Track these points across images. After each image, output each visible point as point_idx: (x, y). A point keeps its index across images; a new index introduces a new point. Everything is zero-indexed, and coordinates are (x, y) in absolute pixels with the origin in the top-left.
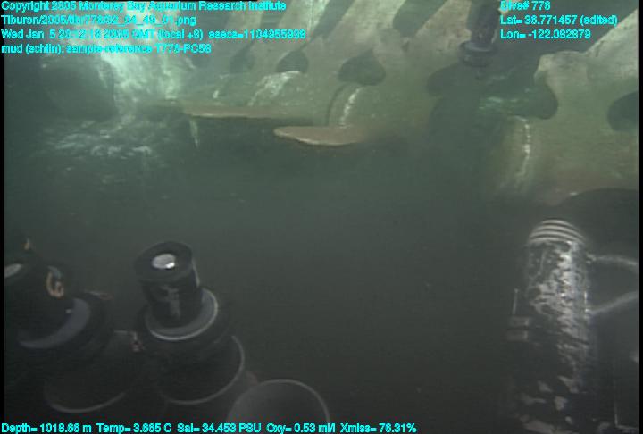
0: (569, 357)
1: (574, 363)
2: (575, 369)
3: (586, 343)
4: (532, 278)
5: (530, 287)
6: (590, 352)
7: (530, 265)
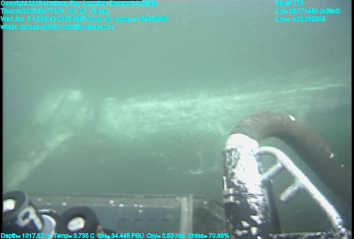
0: (254, 205)
1: (256, 207)
2: (258, 210)
3: (261, 195)
4: (230, 167)
5: (230, 172)
6: (264, 200)
7: (228, 160)
